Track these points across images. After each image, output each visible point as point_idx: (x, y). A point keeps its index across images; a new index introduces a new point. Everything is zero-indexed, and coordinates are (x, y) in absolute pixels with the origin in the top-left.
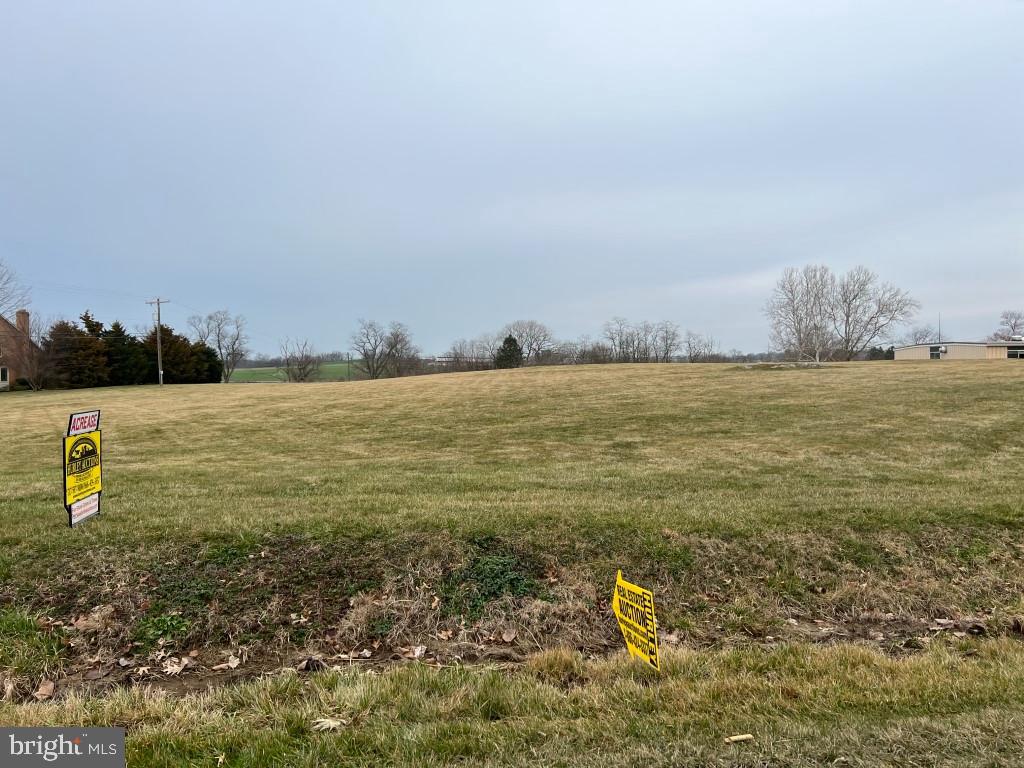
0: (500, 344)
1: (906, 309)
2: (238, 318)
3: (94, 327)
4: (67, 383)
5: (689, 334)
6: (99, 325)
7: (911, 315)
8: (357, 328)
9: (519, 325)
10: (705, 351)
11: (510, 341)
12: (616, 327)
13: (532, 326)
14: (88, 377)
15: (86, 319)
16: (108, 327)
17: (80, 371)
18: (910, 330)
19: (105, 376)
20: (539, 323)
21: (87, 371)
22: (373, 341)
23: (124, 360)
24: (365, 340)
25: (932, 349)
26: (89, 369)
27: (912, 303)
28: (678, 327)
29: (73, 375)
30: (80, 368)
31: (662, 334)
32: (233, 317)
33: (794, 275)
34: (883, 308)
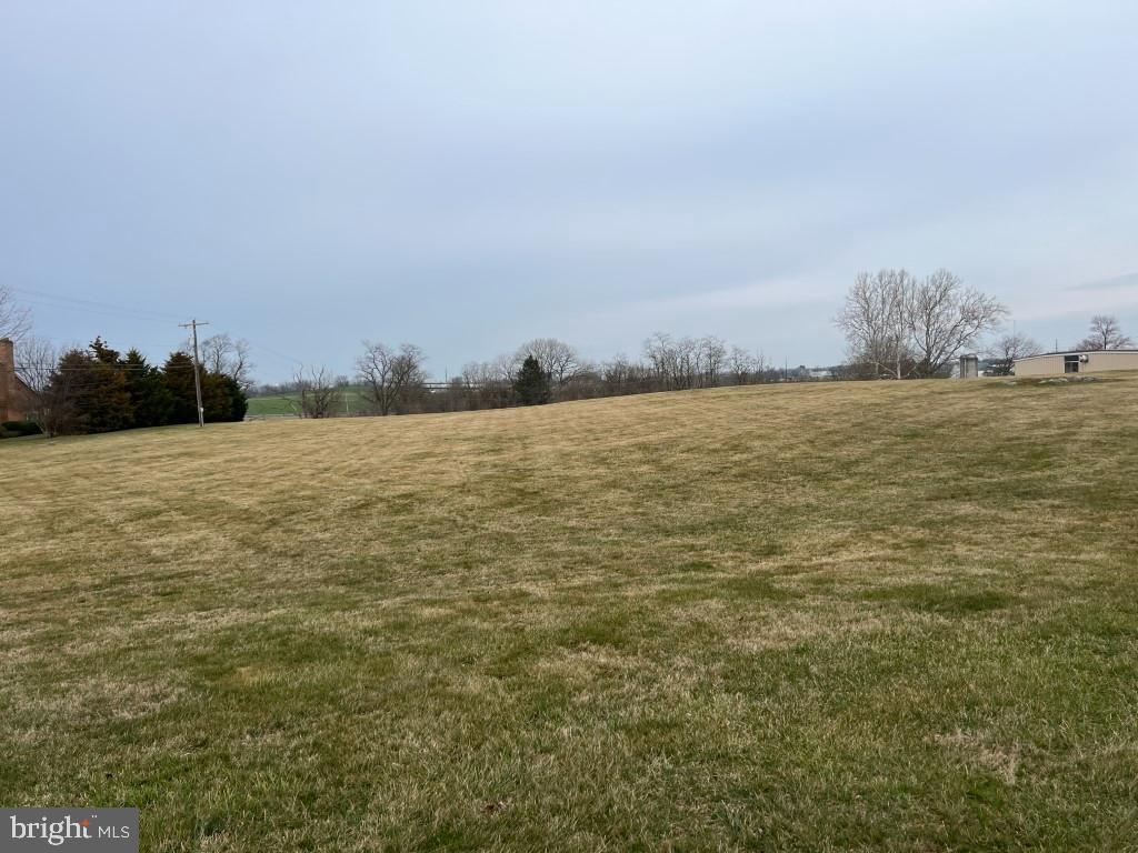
0: (519, 366)
1: (994, 315)
2: (240, 343)
3: (108, 356)
4: (89, 427)
5: (736, 350)
6: (113, 355)
7: (999, 323)
8: (362, 352)
9: (537, 345)
10: (753, 369)
11: (531, 364)
12: (658, 344)
13: (552, 345)
14: (113, 418)
15: (98, 346)
16: (123, 357)
17: (103, 411)
18: (999, 338)
19: (130, 415)
20: (560, 341)
21: (111, 411)
22: (381, 367)
23: (146, 396)
24: (372, 365)
25: (1067, 358)
26: (113, 409)
27: (1000, 309)
28: (723, 342)
29: (94, 416)
30: (102, 408)
31: (706, 351)
32: (234, 341)
33: (868, 280)
34: (970, 316)
